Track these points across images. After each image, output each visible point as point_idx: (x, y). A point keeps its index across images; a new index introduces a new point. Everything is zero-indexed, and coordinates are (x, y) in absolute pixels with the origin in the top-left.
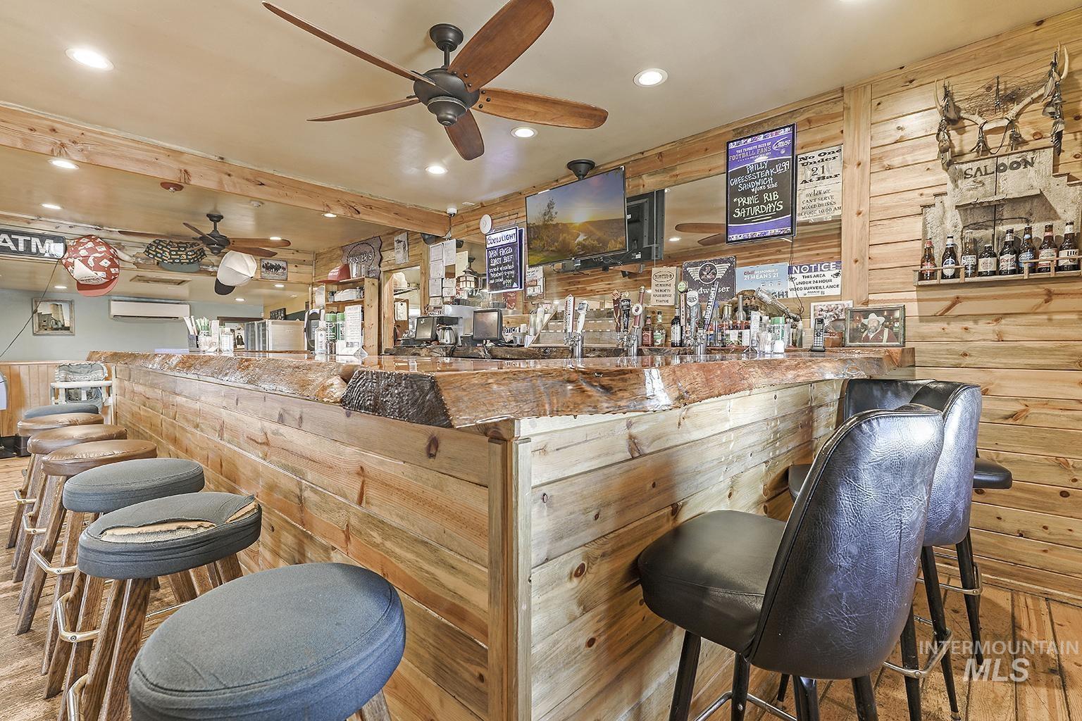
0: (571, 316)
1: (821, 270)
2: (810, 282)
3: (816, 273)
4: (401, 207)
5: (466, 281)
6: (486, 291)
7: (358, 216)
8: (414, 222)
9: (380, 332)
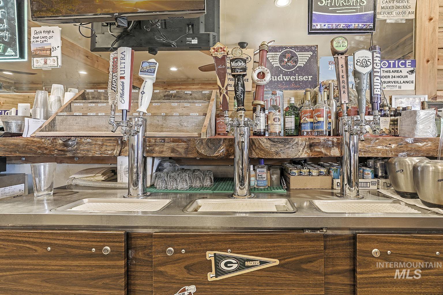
0: (127, 82)
1: (399, 67)
2: (389, 77)
3: (394, 69)
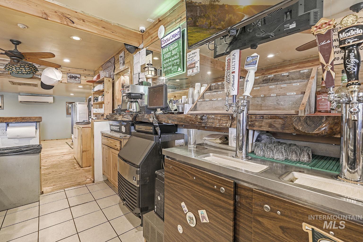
4: (108, 24)
5: (148, 70)
6: (162, 78)
7: (73, 25)
8: (117, 34)
9: (114, 106)
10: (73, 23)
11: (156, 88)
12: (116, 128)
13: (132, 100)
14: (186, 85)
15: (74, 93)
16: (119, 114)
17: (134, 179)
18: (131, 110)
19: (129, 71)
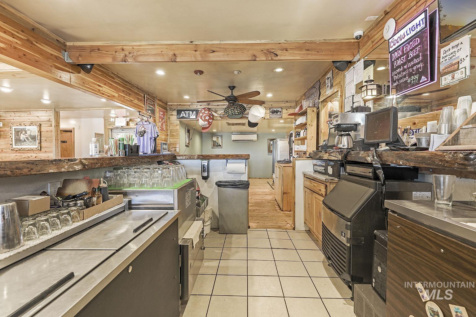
4: (312, 44)
5: (367, 89)
6: (391, 97)
7: (277, 58)
8: (323, 53)
9: (319, 142)
10: (277, 55)
11: (378, 114)
12: (321, 169)
13: (343, 133)
14: (437, 103)
15: (276, 128)
16: (324, 151)
17: (342, 235)
18: (340, 146)
19: (339, 94)
